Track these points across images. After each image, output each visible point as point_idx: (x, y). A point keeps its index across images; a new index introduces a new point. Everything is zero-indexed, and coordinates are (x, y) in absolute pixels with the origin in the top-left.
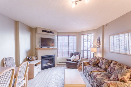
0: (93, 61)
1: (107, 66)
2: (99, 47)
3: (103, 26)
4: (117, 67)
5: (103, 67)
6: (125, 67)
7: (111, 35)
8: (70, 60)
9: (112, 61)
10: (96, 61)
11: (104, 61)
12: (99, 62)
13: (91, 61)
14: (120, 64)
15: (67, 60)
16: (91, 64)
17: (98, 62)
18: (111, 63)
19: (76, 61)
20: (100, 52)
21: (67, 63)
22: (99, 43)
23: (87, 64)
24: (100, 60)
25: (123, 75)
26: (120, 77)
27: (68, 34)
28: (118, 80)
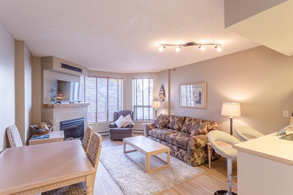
0: (160, 121)
1: (180, 125)
2: (164, 100)
3: (169, 70)
4: (193, 123)
5: (176, 126)
6: (201, 122)
7: (182, 84)
8: (116, 126)
9: (185, 118)
10: (164, 120)
11: (176, 120)
12: (169, 121)
13: (157, 121)
14: (195, 120)
15: (111, 126)
16: (157, 126)
17: (167, 121)
18: (184, 120)
19: (128, 127)
20: (165, 108)
21: (111, 131)
22: (164, 94)
23: (151, 127)
24: (170, 119)
25: (202, 128)
26: (201, 131)
27: (108, 75)
28: (200, 134)
